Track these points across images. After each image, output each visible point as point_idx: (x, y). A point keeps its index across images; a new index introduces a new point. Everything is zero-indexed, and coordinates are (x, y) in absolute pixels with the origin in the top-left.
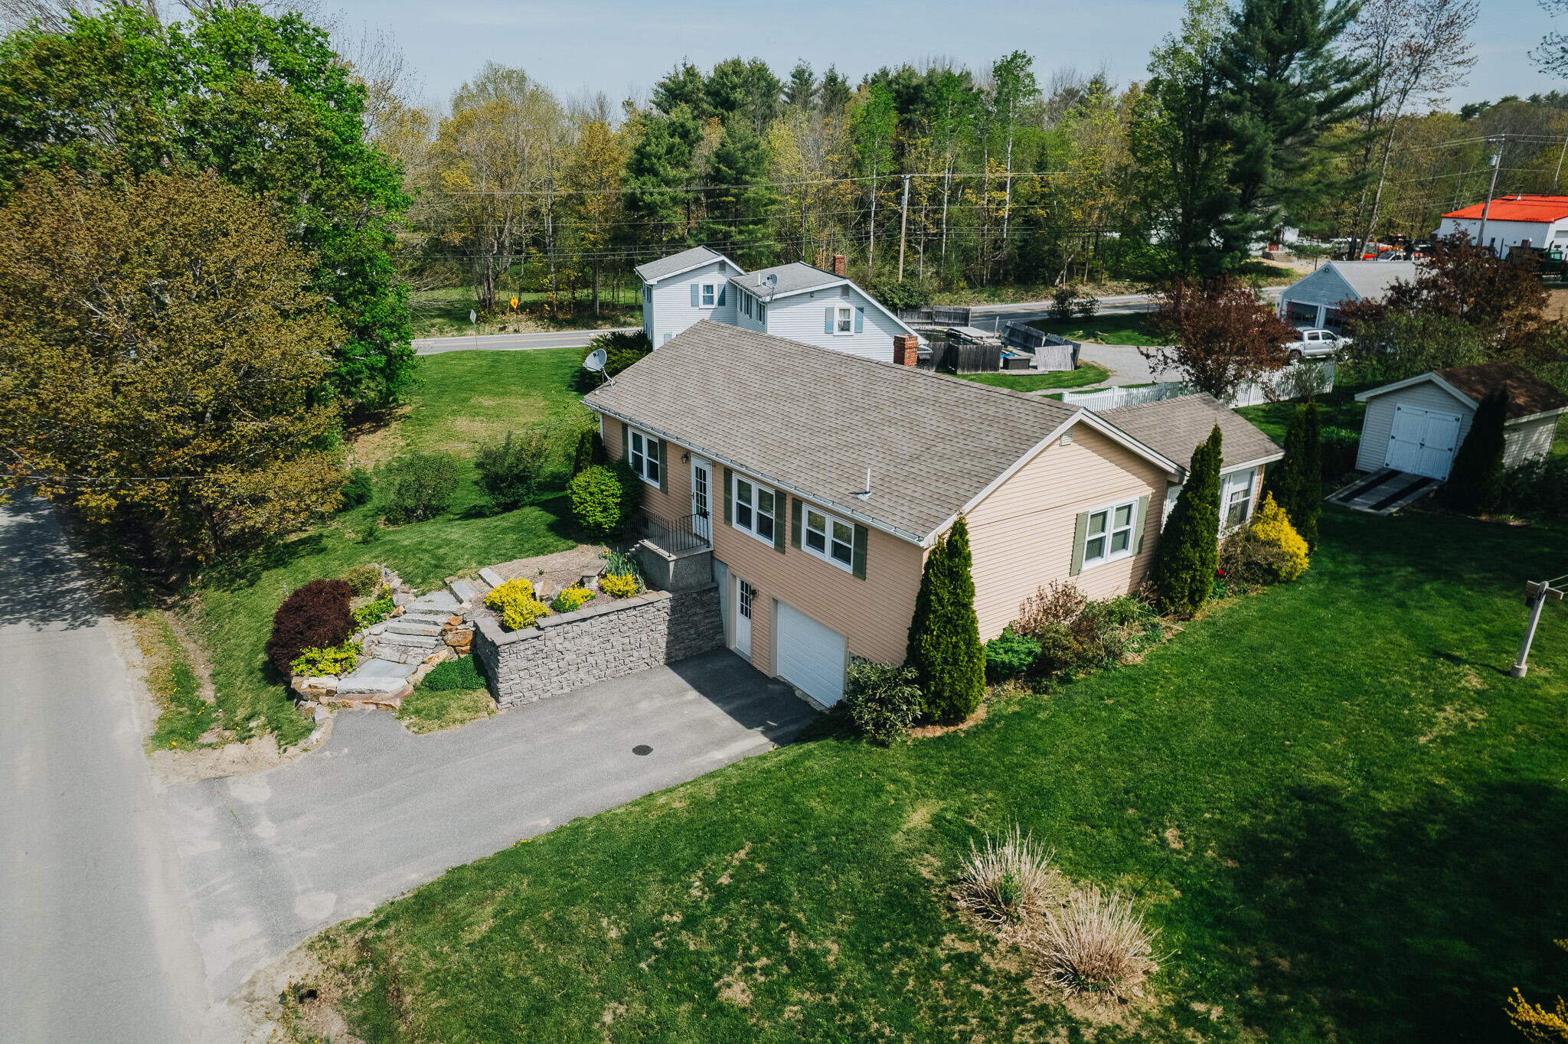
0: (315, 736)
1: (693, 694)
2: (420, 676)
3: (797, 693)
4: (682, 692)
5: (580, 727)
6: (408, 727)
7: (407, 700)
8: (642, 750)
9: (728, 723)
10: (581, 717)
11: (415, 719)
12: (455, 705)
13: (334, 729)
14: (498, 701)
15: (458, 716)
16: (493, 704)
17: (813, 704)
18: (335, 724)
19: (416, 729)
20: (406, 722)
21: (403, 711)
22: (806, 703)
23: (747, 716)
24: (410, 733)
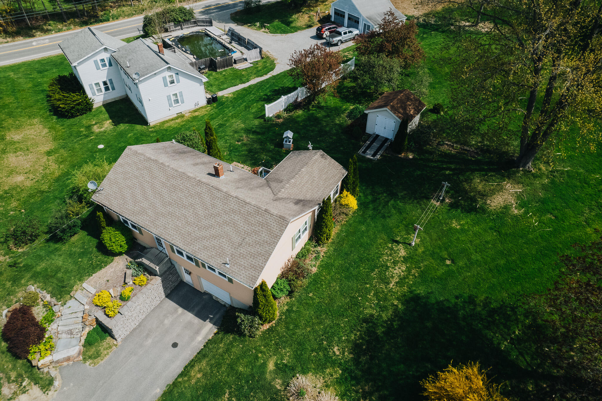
0: (56, 383)
1: (180, 310)
2: (83, 341)
3: (214, 298)
4: (176, 310)
5: (150, 341)
6: (90, 365)
7: (84, 354)
8: (175, 345)
9: (197, 320)
10: (148, 336)
11: (91, 361)
12: (102, 349)
13: (62, 377)
14: (116, 340)
15: (106, 353)
16: (115, 342)
17: (220, 301)
18: (61, 375)
19: (93, 365)
20: (88, 363)
21: (85, 359)
22: (218, 302)
23: (202, 315)
24: (91, 367)
